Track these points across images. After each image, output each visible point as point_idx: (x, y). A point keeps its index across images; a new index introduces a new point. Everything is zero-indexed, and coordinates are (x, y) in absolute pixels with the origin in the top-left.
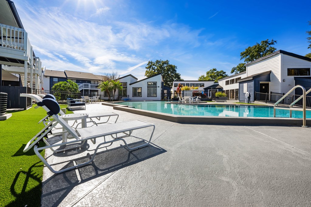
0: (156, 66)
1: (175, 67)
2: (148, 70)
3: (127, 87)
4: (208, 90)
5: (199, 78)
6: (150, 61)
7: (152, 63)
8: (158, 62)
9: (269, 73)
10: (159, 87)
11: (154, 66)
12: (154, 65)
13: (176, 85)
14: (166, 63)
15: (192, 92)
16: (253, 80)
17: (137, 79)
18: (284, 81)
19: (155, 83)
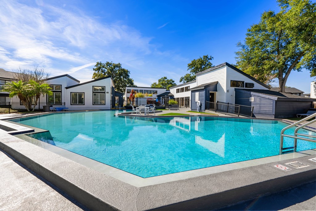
0: (106, 68)
1: (127, 71)
2: (97, 72)
3: (61, 92)
4: (161, 97)
5: (152, 85)
6: (99, 62)
7: (101, 64)
8: (108, 64)
9: (216, 84)
10: (108, 93)
11: (103, 69)
12: (103, 67)
13: (129, 91)
14: (118, 66)
15: (146, 100)
16: (205, 90)
17: (79, 82)
19: (103, 88)
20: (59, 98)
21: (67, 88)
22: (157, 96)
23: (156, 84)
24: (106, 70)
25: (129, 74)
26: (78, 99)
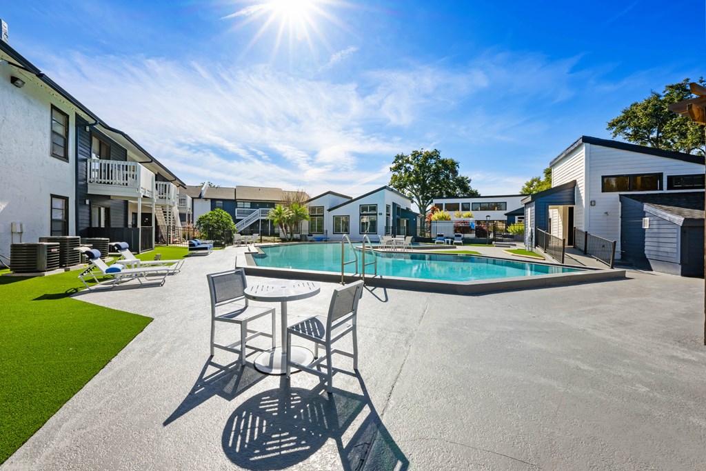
0: (411, 163)
1: (453, 164)
3: (323, 216)
4: (516, 217)
6: (400, 154)
7: (402, 157)
8: (416, 155)
9: (572, 185)
10: (381, 214)
11: (408, 165)
12: (407, 161)
14: (434, 155)
16: (534, 203)
18: (593, 203)
20: (321, 223)
21: (329, 210)
22: (506, 214)
23: (539, 182)
24: (412, 167)
25: (457, 168)
26: (342, 226)
